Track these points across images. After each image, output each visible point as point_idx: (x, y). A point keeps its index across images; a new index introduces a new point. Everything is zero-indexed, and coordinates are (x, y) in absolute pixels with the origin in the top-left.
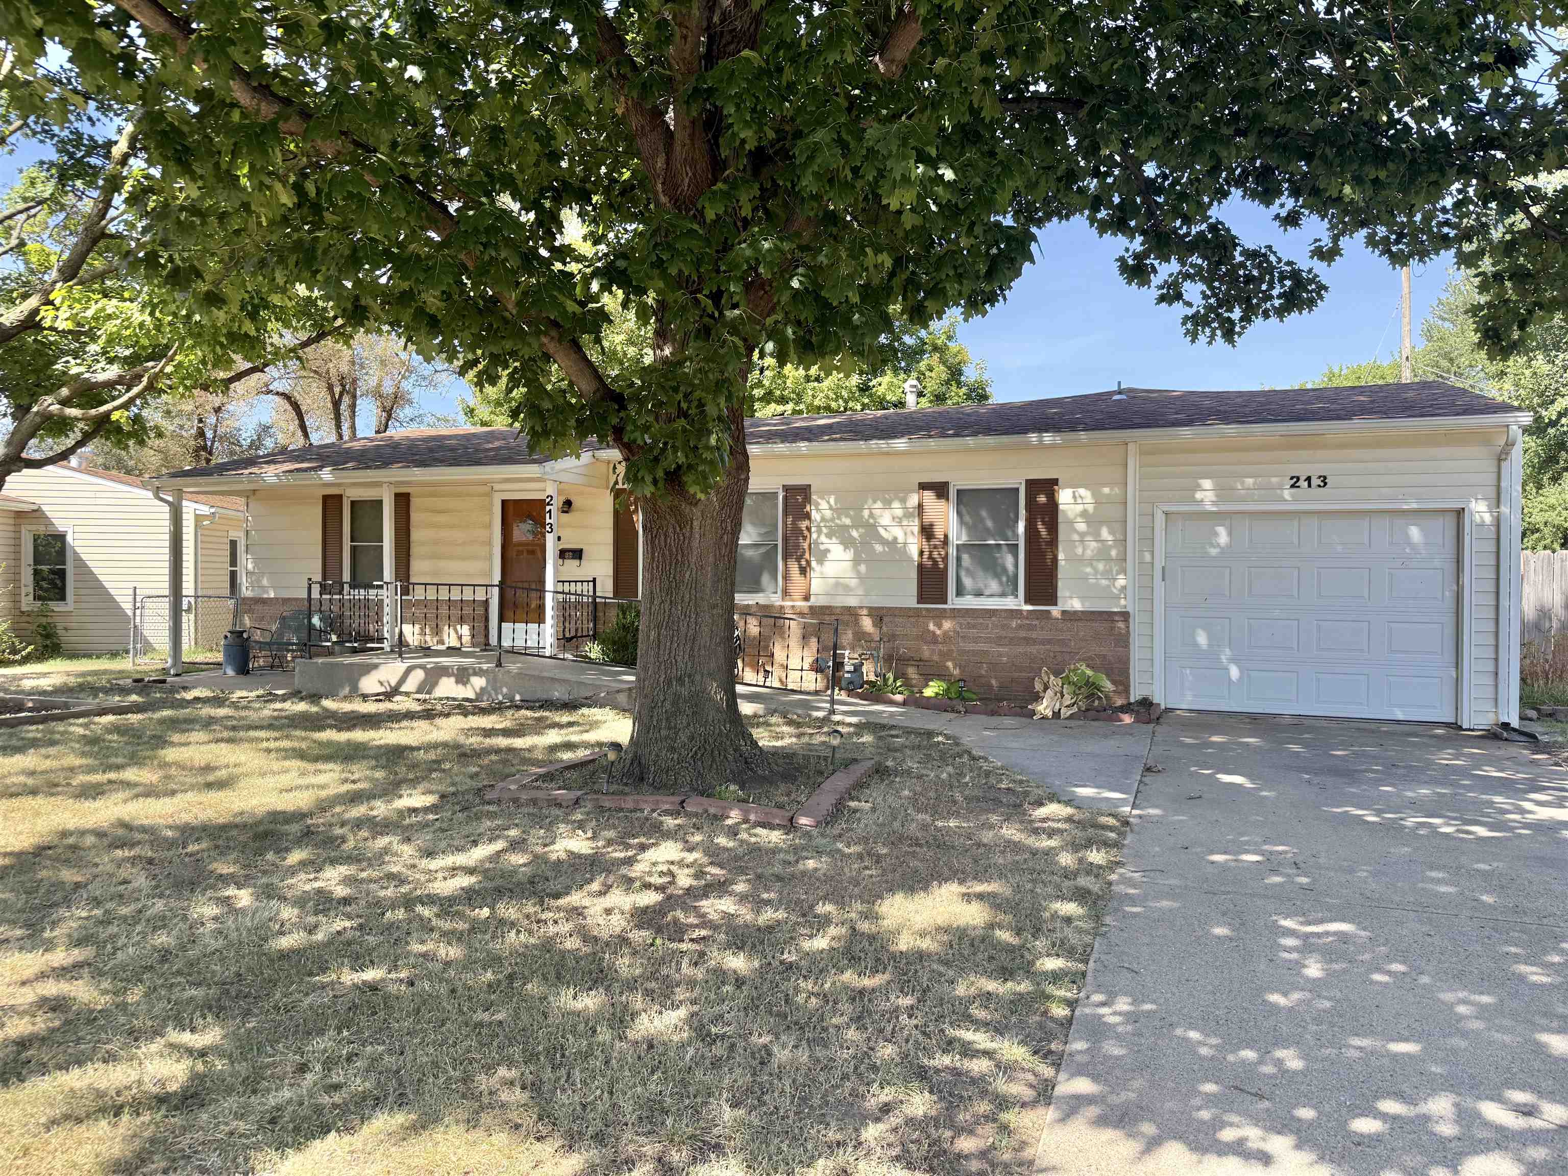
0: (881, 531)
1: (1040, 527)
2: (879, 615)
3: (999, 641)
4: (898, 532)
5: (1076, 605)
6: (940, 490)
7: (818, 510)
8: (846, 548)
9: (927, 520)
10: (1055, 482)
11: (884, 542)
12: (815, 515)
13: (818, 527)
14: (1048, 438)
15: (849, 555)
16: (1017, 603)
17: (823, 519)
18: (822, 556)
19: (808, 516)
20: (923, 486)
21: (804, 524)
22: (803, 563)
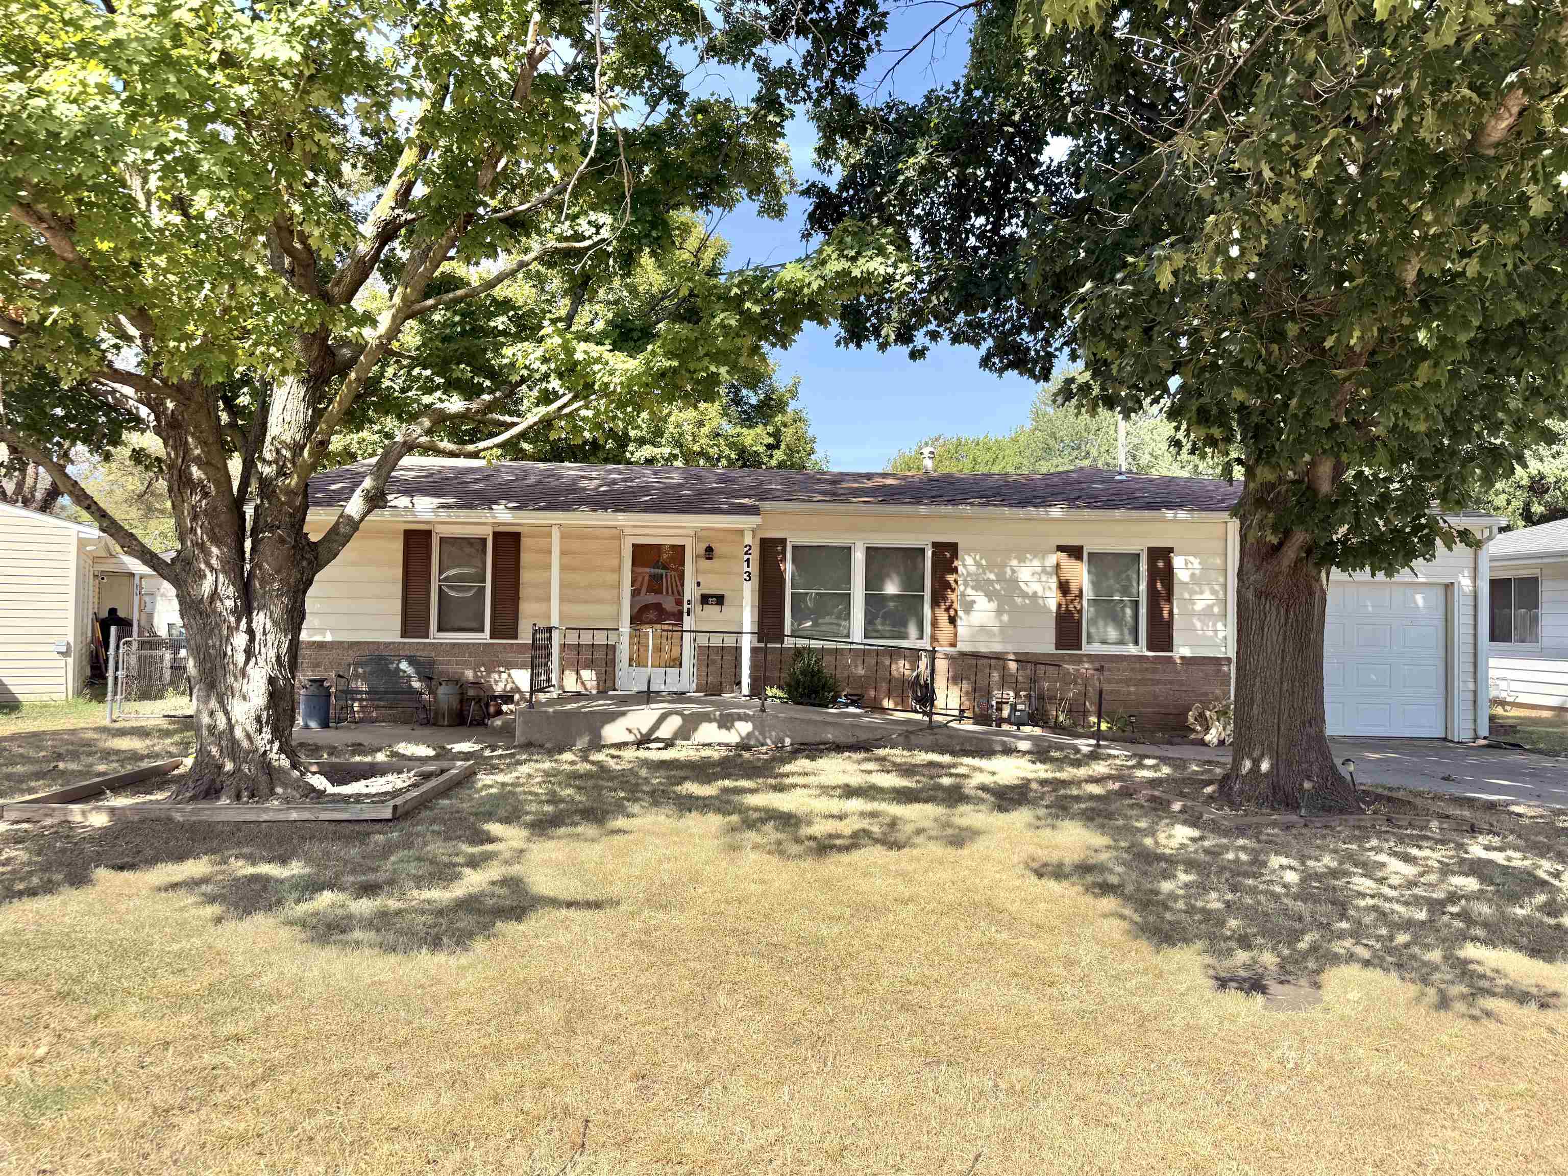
0: (1022, 585)
1: (1159, 586)
2: (1023, 660)
3: (1128, 681)
4: (1035, 587)
5: (1186, 652)
6: (1075, 552)
7: (964, 566)
8: (990, 600)
9: (1063, 579)
10: (1171, 550)
11: (1024, 595)
12: (961, 569)
13: (965, 580)
14: (1182, 515)
15: (993, 606)
16: (1141, 650)
17: (969, 574)
18: (969, 607)
19: (955, 570)
20: (1060, 548)
21: (951, 578)
22: (952, 613)
